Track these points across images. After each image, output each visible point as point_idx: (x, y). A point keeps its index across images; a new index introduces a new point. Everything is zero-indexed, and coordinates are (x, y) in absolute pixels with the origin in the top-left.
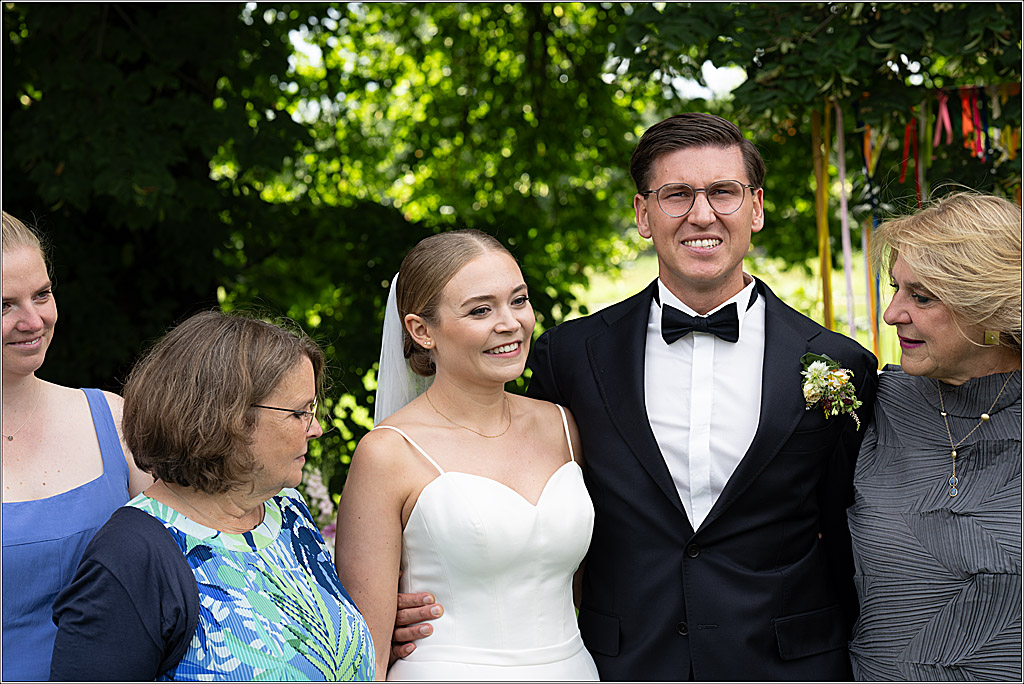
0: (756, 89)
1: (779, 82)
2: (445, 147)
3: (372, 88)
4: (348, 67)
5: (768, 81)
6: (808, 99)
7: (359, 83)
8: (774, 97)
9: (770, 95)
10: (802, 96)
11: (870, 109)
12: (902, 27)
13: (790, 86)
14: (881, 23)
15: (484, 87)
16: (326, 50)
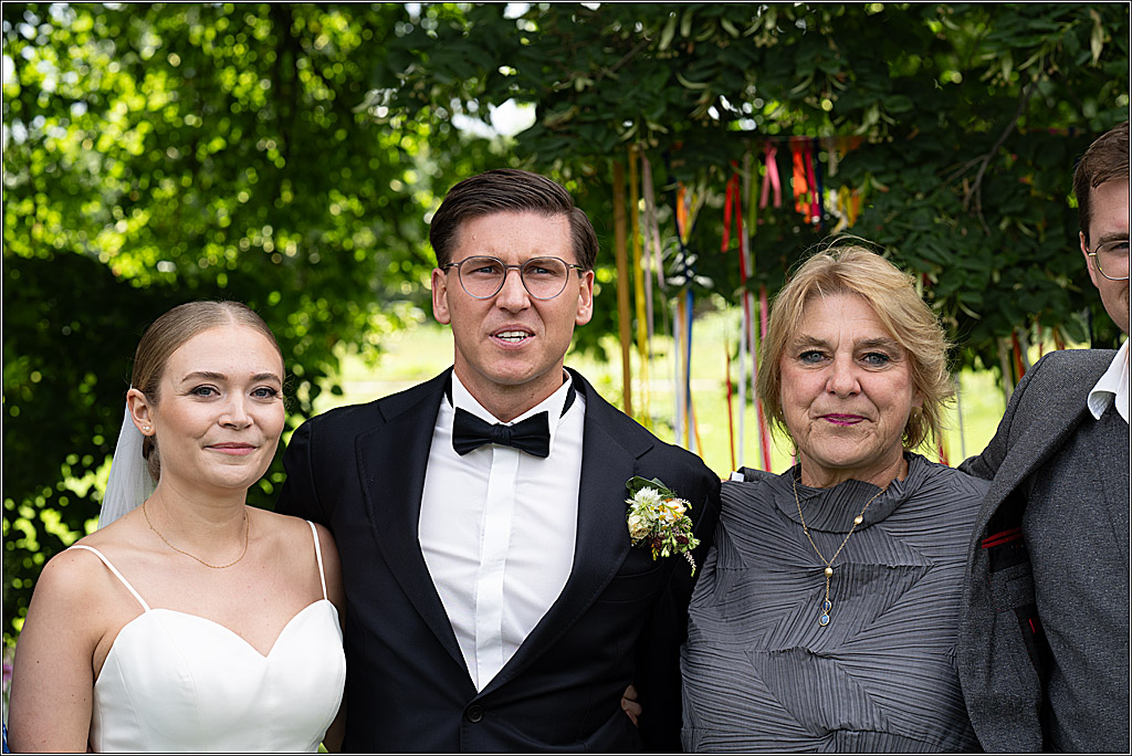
0: (544, 135)
1: (572, 127)
2: (168, 188)
3: (78, 110)
4: (49, 85)
5: (560, 125)
6: (607, 148)
7: (61, 104)
8: (566, 145)
9: (560, 143)
10: (600, 145)
11: (682, 163)
12: (718, 64)
13: (585, 133)
14: (695, 58)
15: (218, 116)
16: (20, 63)
